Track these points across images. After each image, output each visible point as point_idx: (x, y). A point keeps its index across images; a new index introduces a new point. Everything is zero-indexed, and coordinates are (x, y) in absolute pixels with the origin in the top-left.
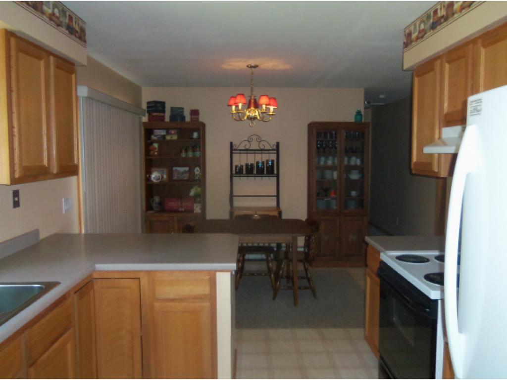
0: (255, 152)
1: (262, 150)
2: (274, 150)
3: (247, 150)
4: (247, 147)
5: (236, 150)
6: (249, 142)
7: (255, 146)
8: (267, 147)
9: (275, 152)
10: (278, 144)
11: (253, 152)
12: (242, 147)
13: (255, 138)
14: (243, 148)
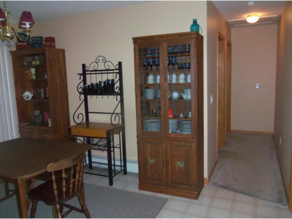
0: (102, 72)
1: (108, 70)
2: (117, 69)
3: (96, 70)
4: (96, 68)
5: (88, 71)
6: (96, 63)
7: (101, 67)
8: (112, 67)
9: (118, 71)
10: (120, 64)
11: (100, 72)
12: (91, 68)
13: (101, 59)
14: (93, 69)
